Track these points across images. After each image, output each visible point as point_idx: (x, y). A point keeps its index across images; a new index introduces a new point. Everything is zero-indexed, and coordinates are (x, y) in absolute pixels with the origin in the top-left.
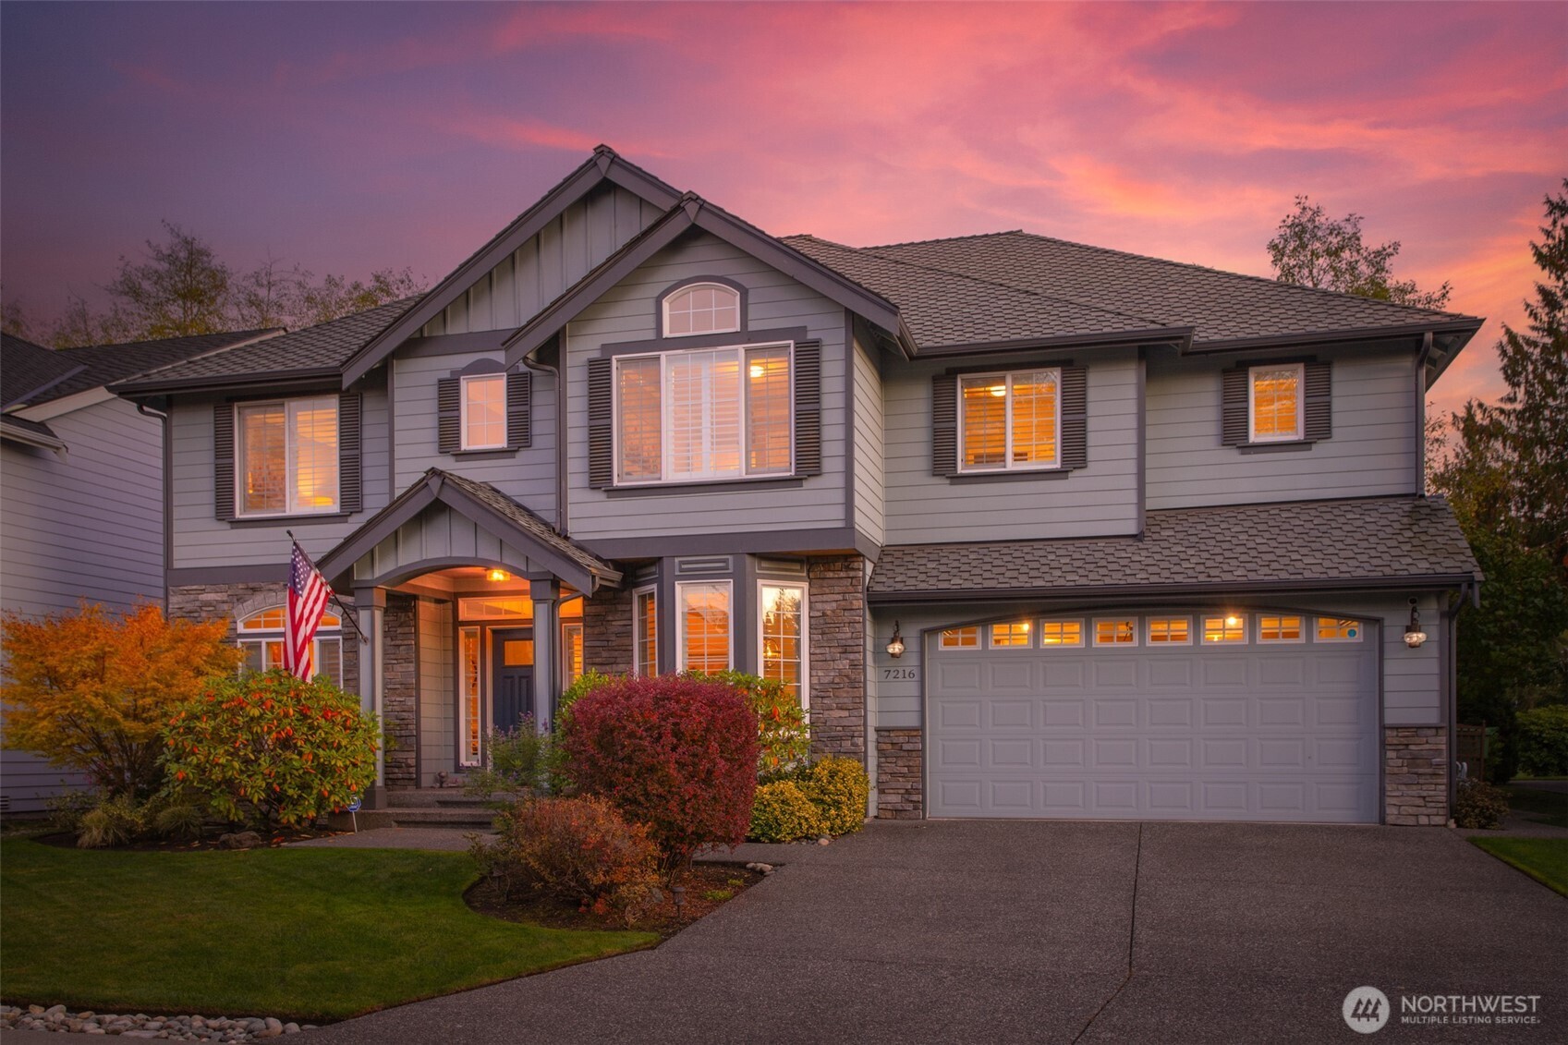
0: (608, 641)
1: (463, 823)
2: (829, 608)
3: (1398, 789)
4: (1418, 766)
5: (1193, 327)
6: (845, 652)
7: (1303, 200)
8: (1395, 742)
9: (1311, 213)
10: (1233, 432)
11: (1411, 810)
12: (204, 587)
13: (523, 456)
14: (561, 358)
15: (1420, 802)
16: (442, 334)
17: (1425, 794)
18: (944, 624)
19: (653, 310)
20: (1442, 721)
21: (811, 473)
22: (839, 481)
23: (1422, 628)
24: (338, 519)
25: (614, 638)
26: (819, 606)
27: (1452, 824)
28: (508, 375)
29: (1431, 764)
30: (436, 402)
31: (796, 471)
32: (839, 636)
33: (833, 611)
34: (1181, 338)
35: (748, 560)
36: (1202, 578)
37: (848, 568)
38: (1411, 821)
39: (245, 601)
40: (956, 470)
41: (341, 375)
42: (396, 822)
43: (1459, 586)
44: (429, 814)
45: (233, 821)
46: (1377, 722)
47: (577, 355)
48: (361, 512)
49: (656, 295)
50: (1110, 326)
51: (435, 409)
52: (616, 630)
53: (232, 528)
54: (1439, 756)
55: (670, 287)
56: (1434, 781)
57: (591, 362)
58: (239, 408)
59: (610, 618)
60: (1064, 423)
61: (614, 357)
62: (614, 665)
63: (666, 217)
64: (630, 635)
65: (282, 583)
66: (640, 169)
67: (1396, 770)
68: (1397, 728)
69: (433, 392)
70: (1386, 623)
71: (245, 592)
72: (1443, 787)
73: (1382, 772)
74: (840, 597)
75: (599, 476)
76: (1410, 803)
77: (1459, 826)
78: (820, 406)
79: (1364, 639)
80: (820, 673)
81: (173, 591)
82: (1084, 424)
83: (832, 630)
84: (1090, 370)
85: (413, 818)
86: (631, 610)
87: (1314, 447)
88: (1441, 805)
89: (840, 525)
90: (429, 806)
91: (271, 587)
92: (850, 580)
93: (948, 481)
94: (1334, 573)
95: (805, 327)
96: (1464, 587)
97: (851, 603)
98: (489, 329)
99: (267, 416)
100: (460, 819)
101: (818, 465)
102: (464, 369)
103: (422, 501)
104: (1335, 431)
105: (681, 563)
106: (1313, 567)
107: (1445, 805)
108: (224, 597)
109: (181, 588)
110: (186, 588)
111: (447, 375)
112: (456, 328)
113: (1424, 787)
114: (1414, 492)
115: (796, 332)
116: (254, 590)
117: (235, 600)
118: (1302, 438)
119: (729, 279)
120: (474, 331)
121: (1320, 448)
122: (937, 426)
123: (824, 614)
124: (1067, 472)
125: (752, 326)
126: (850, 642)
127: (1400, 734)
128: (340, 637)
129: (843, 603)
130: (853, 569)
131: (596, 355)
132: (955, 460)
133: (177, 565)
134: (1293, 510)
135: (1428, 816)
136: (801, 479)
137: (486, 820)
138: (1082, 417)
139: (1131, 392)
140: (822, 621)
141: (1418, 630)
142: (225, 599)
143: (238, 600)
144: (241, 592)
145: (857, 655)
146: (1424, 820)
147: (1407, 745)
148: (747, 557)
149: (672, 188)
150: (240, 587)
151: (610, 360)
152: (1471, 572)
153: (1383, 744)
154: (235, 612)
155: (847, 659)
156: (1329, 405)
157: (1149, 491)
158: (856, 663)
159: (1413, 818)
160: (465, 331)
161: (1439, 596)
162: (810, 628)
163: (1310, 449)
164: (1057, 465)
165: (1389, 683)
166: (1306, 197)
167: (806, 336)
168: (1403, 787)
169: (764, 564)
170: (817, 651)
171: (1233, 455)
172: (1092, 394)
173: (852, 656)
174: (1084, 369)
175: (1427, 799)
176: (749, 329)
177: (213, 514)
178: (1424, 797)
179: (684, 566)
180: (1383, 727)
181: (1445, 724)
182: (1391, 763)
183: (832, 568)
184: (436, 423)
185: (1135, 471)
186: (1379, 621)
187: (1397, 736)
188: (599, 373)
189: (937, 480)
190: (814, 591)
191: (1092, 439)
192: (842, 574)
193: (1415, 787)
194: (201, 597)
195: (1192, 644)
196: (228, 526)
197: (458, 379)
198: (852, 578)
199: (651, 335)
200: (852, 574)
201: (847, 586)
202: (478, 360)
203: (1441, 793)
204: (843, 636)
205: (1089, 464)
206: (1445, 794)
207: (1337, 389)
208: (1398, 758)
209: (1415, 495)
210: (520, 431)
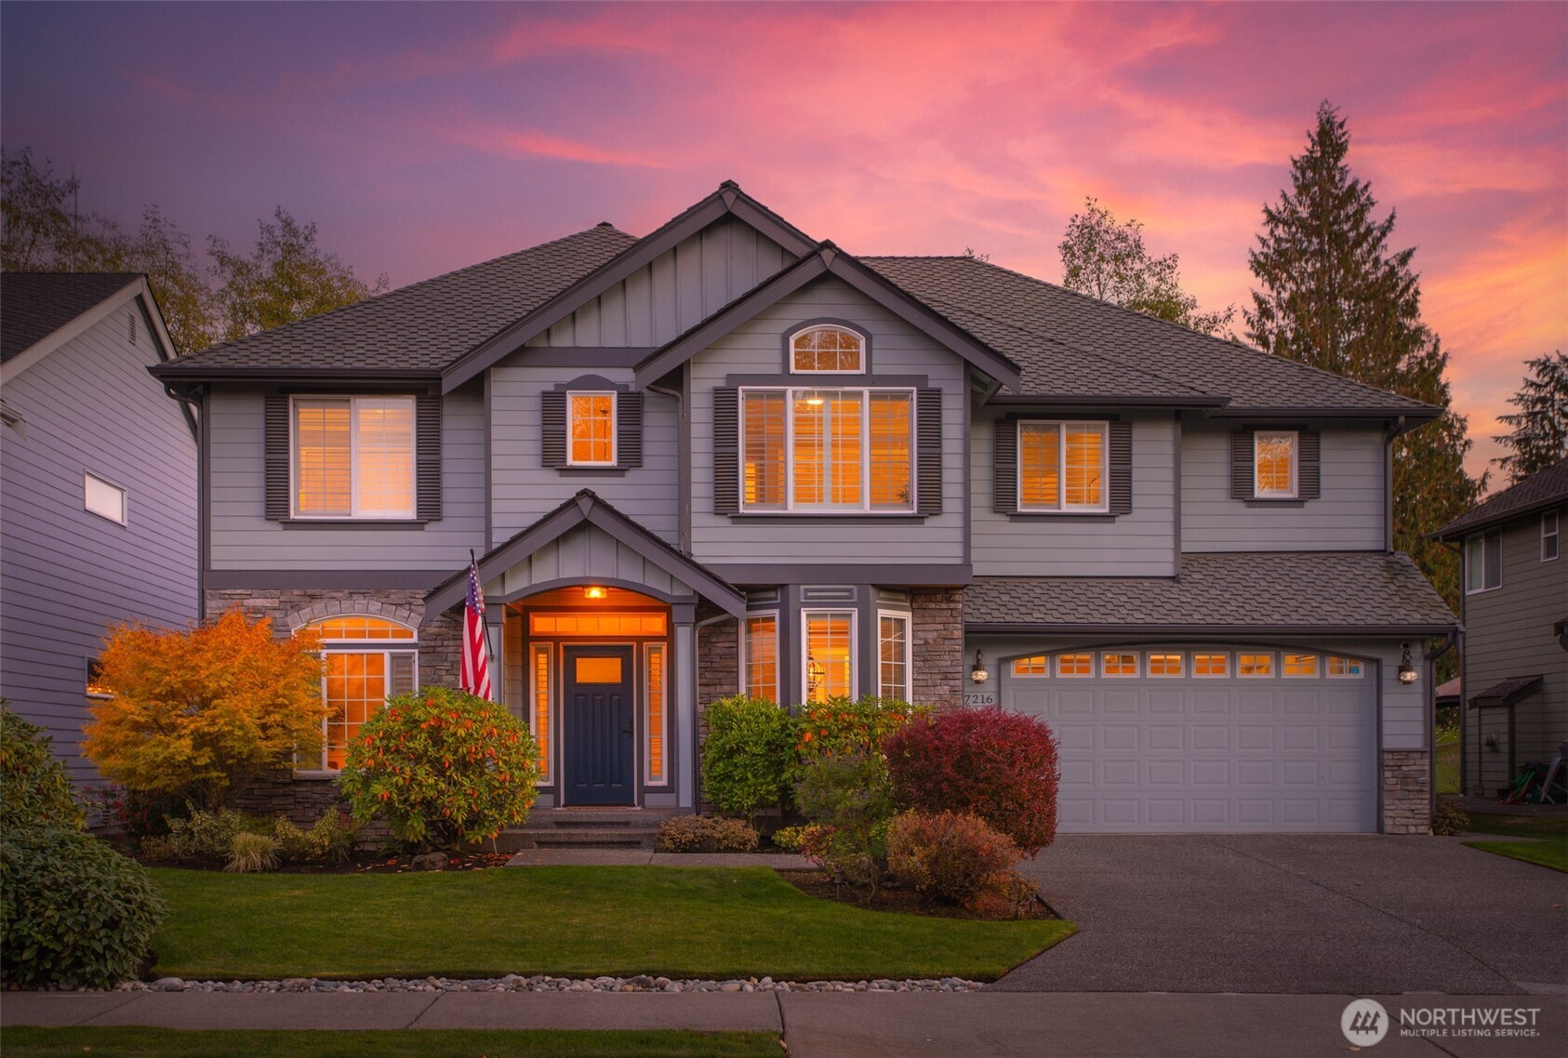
0: (712, 662)
1: (612, 843)
2: (931, 636)
3: (1393, 804)
4: (1408, 784)
5: (1230, 399)
6: (946, 679)
7: (1093, 202)
8: (1392, 764)
9: (1099, 215)
10: (1241, 487)
11: (1404, 821)
12: (250, 592)
13: (632, 475)
14: (684, 384)
15: (1409, 814)
16: (545, 345)
17: (1413, 807)
18: (1019, 653)
19: (779, 345)
20: (1425, 746)
21: (931, 512)
22: (957, 521)
23: (1414, 668)
24: (414, 526)
25: (717, 660)
26: (921, 634)
27: (1431, 833)
28: (619, 394)
29: (1418, 782)
30: (539, 415)
31: (918, 510)
32: (940, 663)
33: (935, 640)
34: (1219, 406)
35: (872, 591)
36: (1248, 620)
37: (949, 600)
38: (1403, 830)
39: (301, 609)
40: (1016, 509)
41: (441, 379)
42: (537, 842)
43: (1445, 635)
44: (575, 834)
45: (413, 841)
46: (1375, 746)
47: (702, 384)
48: (440, 520)
49: (783, 330)
50: (1158, 391)
51: (539, 421)
52: (720, 651)
53: (284, 529)
54: (1424, 776)
55: (795, 326)
56: (1420, 797)
57: (717, 390)
58: (294, 400)
59: (714, 640)
60: (1112, 471)
61: (740, 388)
62: (718, 687)
63: (799, 262)
64: (736, 657)
65: (346, 591)
66: (766, 209)
67: (1392, 788)
68: (1392, 752)
69: (536, 404)
70: (1384, 663)
71: (303, 599)
72: (1426, 802)
73: (1380, 789)
74: (941, 627)
75: (725, 502)
76: (1402, 815)
77: (1435, 834)
78: (941, 451)
79: (1365, 675)
80: (922, 698)
81: (211, 594)
82: (1129, 473)
83: (934, 658)
84: (1134, 425)
85: (557, 839)
86: (737, 633)
87: (1306, 504)
88: (1425, 816)
89: (958, 561)
90: (545, 827)
91: (334, 594)
92: (950, 611)
93: (1008, 519)
94: (1351, 621)
95: (926, 376)
96: (1450, 635)
97: (952, 633)
98: (597, 345)
99: (326, 410)
100: (609, 839)
101: (939, 507)
102: (569, 383)
103: (570, 520)
104: (1322, 492)
105: (807, 591)
106: (1335, 615)
107: (1428, 816)
108: (276, 603)
109: (222, 592)
110: (228, 592)
111: (551, 388)
112: (562, 340)
113: (1413, 802)
114: (1383, 548)
115: (919, 380)
116: (313, 597)
117: (289, 607)
118: (1297, 497)
119: (853, 324)
120: (581, 345)
121: (1311, 506)
122: (998, 466)
123: (926, 643)
124: (1114, 516)
125: (877, 371)
126: (951, 670)
127: (1395, 757)
128: (416, 651)
129: (944, 633)
130: (954, 601)
131: (721, 384)
132: (1016, 499)
133: (215, 566)
134: (1292, 559)
135: (1416, 826)
136: (923, 518)
137: (636, 839)
138: (1127, 467)
139: (1168, 448)
140: (924, 649)
141: (1410, 670)
142: (277, 605)
143: (292, 607)
144: (296, 599)
145: (957, 681)
146: (1412, 829)
147: (1400, 766)
148: (870, 588)
149: (798, 231)
150: (296, 593)
151: (737, 390)
152: (1454, 624)
153: (1381, 766)
154: (289, 620)
155: (947, 685)
156: (1318, 469)
157: (1185, 535)
158: (956, 689)
159: (1405, 828)
160: (569, 344)
161: (1423, 642)
162: (913, 655)
163: (1303, 507)
164: (1106, 510)
165: (1387, 714)
166: (1096, 200)
167: (927, 383)
168: (1397, 802)
169: (882, 595)
170: (920, 677)
171: (1240, 507)
172: (1137, 448)
173: (952, 683)
174: (1130, 425)
175: (1415, 812)
176: (874, 373)
177: (263, 513)
178: (1413, 810)
179: (809, 594)
180: (1381, 751)
181: (1428, 749)
182: (1389, 781)
183: (934, 599)
184: (539, 436)
185: (1172, 519)
186: (1378, 661)
187: (1393, 759)
188: (724, 401)
189: (997, 517)
190: (917, 621)
191: (1136, 488)
192: (944, 606)
193: (1405, 802)
194: (246, 602)
195: (1229, 677)
196: (280, 527)
197: (565, 393)
198: (952, 609)
199: (777, 370)
200: (952, 606)
201: (947, 617)
202: (588, 376)
203: (1425, 807)
204: (944, 664)
205: (1133, 510)
206: (1428, 807)
207: (1324, 456)
208: (1393, 777)
209: (1384, 551)
210: (631, 453)
